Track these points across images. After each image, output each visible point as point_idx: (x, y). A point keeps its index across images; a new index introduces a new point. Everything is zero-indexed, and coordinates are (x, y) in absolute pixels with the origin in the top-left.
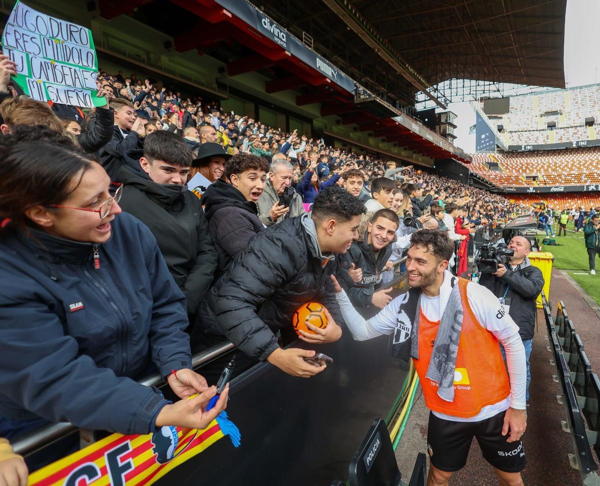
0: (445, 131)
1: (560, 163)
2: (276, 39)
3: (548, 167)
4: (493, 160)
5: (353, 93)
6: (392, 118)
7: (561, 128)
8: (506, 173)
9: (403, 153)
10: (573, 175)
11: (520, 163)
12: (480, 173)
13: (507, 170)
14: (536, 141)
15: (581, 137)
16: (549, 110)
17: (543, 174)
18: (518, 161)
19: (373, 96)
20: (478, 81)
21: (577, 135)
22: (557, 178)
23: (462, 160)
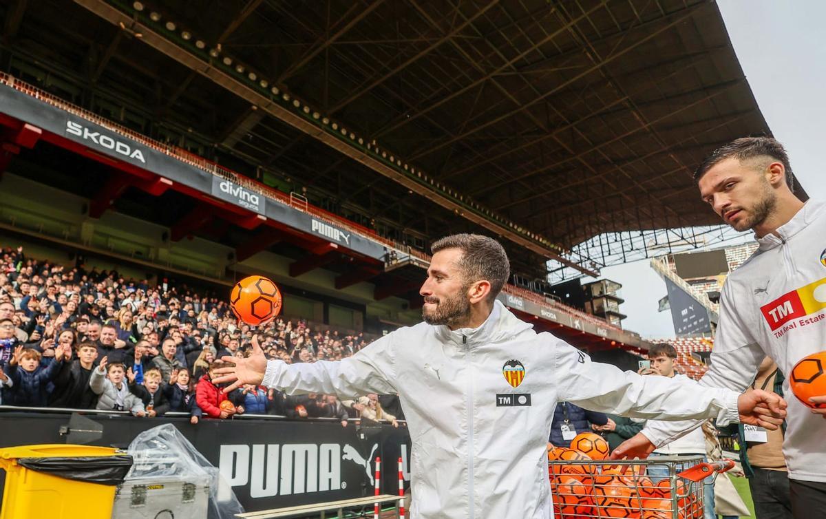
0: (601, 307)
2: (241, 203)
4: (708, 348)
5: (383, 260)
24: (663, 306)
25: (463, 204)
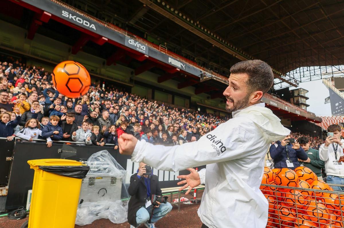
0: (298, 102)
2: (138, 49)
5: (200, 76)
24: (327, 101)
25: (237, 52)
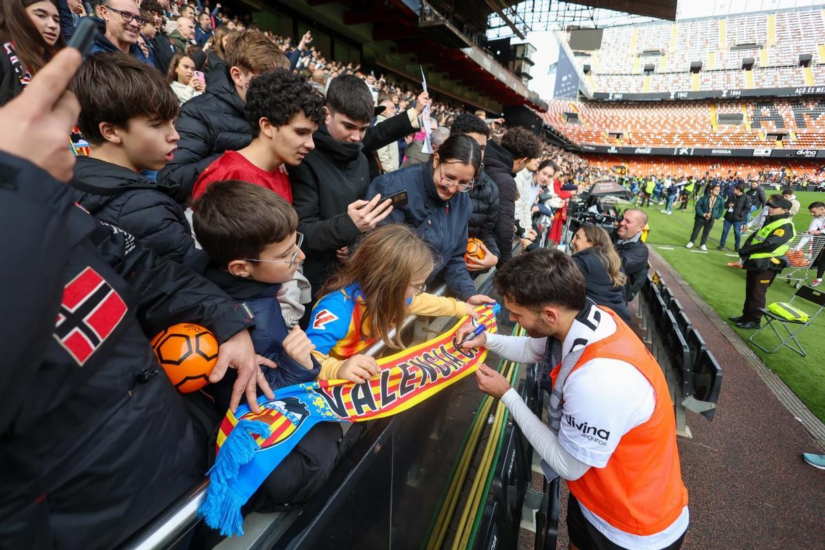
0: (519, 68)
1: (651, 119)
3: (637, 122)
4: (572, 110)
5: (418, 13)
6: (461, 49)
7: (660, 74)
8: (585, 127)
9: (467, 95)
10: (664, 135)
11: (605, 116)
12: (555, 126)
13: (588, 124)
14: (627, 89)
15: (682, 87)
16: (649, 49)
17: (629, 131)
18: (603, 112)
19: (442, 18)
20: (568, 4)
21: (677, 84)
22: (645, 137)
23: (537, 108)
24: (552, 70)
